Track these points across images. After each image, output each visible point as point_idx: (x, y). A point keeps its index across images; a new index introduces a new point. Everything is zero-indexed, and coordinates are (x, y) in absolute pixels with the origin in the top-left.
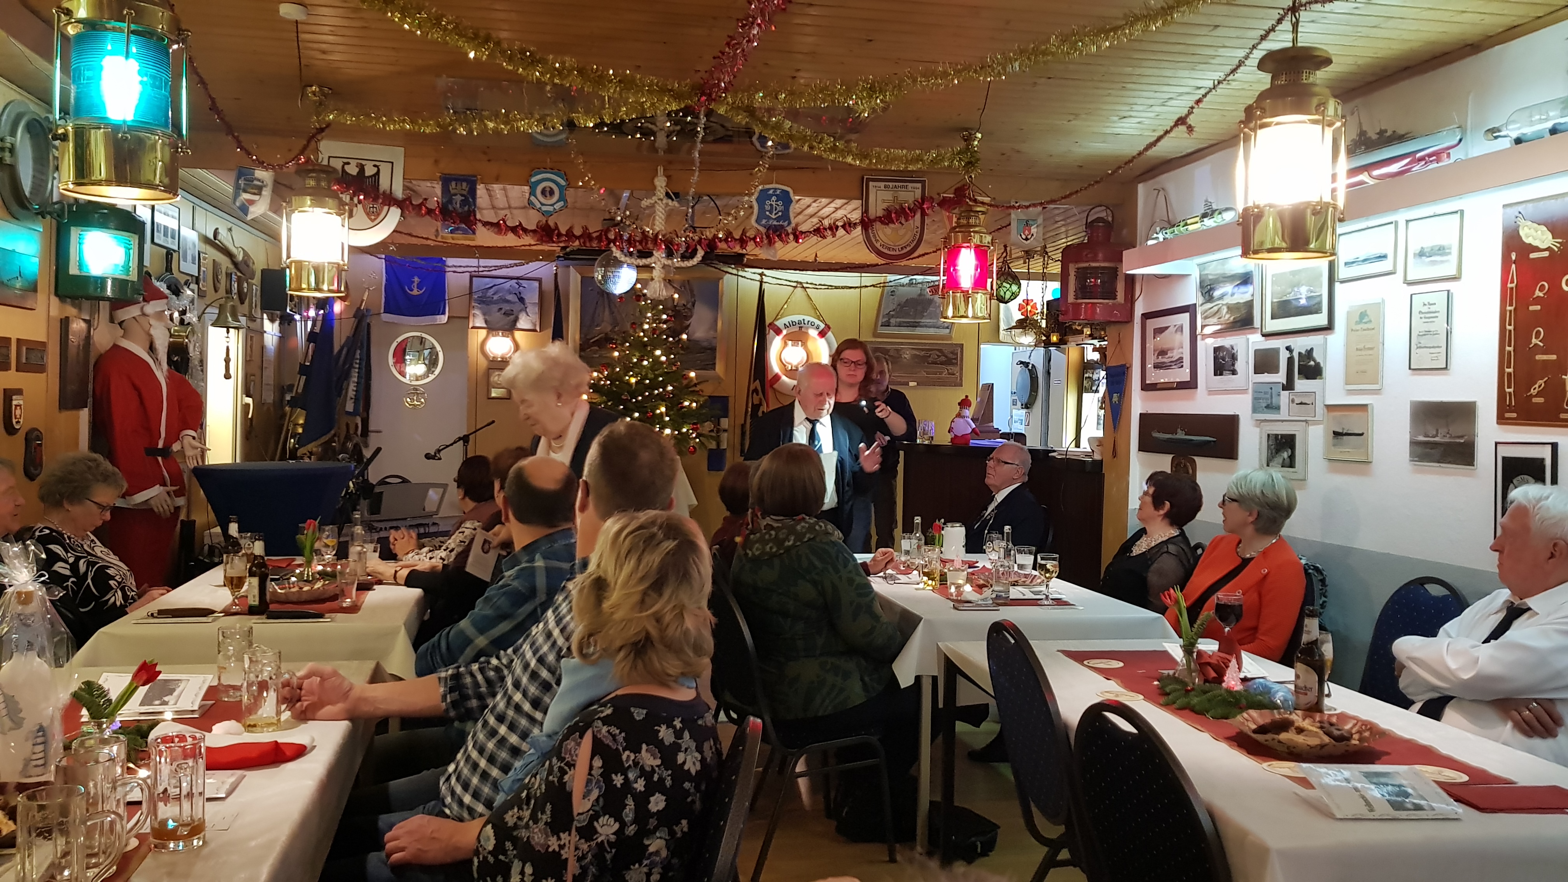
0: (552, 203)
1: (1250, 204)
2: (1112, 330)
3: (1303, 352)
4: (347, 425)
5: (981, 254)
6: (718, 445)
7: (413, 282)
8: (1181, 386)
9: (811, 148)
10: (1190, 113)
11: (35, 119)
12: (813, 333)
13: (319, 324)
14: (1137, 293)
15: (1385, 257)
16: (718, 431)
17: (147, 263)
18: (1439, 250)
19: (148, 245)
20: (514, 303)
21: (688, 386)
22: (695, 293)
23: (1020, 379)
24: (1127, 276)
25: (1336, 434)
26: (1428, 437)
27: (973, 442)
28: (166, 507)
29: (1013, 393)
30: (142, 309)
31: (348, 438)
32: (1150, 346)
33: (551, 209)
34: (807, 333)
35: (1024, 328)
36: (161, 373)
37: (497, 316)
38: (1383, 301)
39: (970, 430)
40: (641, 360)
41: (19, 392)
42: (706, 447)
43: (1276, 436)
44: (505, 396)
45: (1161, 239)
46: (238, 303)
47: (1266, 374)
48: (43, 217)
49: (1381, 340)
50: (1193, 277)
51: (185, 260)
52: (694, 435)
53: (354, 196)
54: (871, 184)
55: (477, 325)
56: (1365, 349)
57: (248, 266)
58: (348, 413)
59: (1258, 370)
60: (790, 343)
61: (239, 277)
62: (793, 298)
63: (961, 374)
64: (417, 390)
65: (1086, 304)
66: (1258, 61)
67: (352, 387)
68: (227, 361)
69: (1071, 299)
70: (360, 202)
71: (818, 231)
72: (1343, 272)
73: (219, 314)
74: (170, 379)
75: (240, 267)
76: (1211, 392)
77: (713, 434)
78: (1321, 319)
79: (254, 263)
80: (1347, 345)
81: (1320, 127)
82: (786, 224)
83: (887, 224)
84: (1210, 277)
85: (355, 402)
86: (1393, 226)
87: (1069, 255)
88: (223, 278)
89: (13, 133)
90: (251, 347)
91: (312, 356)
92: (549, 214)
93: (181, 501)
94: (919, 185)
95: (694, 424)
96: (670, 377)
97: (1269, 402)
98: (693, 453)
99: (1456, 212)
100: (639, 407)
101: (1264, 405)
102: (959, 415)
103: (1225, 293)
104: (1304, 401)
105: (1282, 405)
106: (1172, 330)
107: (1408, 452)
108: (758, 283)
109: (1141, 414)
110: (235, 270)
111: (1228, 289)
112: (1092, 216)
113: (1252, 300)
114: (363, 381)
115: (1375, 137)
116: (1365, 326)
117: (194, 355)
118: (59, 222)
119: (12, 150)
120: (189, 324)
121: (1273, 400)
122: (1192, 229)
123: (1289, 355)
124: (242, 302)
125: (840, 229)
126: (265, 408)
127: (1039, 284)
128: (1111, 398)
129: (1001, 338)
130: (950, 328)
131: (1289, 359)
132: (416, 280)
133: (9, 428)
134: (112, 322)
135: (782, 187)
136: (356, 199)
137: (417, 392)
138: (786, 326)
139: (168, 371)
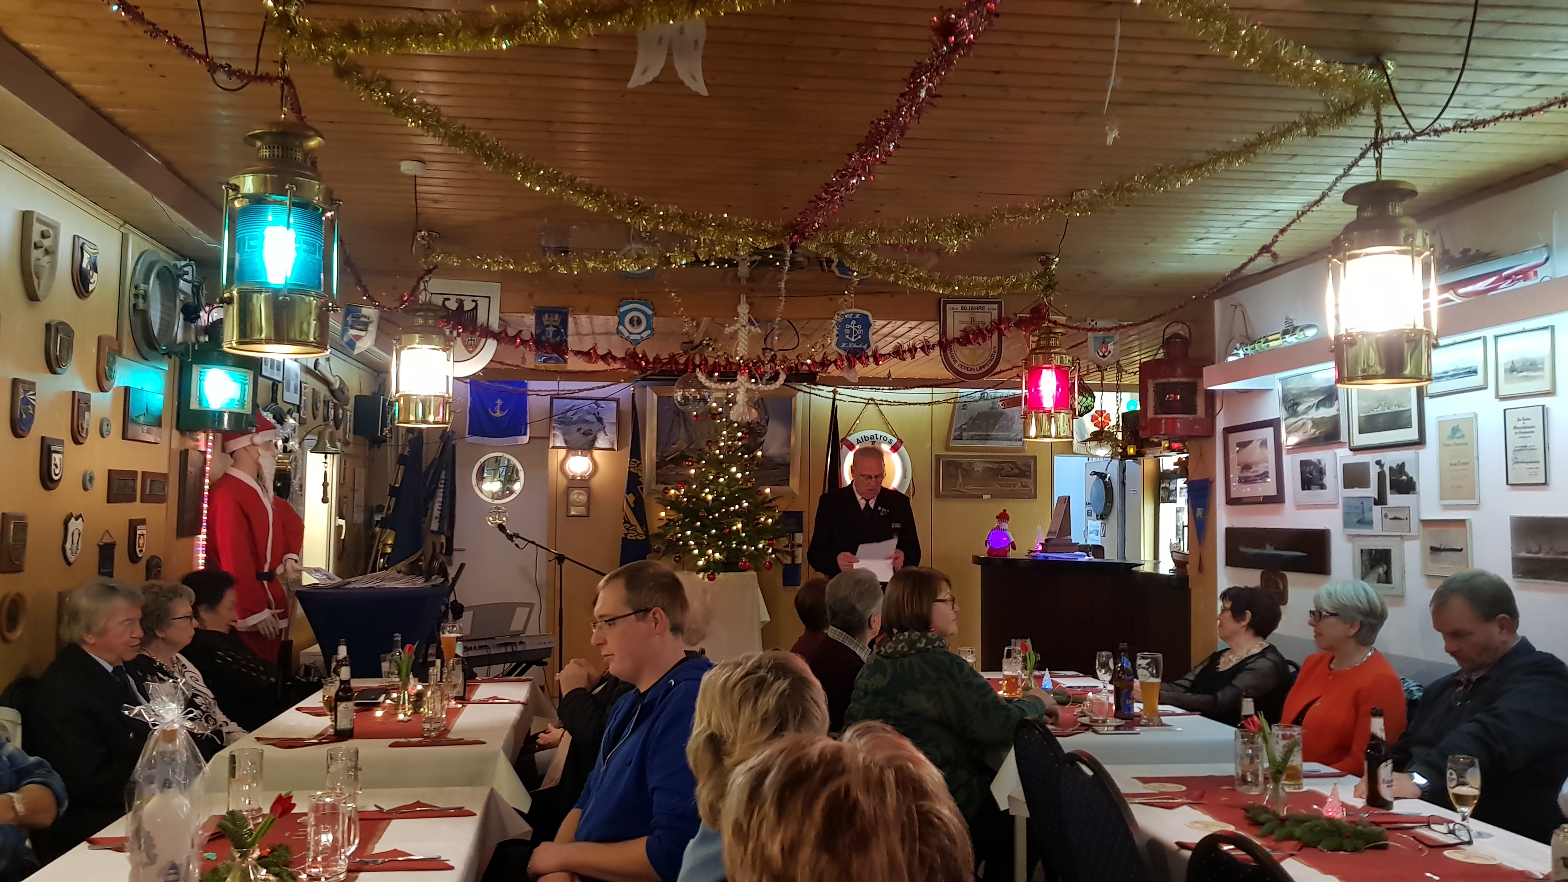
0: (639, 332)
1: (1343, 332)
2: (1192, 442)
3: (1395, 466)
4: (434, 545)
5: (1062, 375)
6: (793, 558)
7: (497, 405)
8: (1268, 500)
9: (897, 278)
10: (1274, 241)
11: (165, 267)
12: (886, 448)
14: (1218, 408)
15: (1475, 372)
16: (793, 546)
17: (258, 396)
18: (1531, 365)
19: (262, 380)
20: (592, 423)
21: (763, 502)
22: (769, 410)
23: (1094, 490)
24: (1206, 391)
25: (1434, 549)
26: (1530, 552)
28: (272, 630)
29: (1088, 504)
30: (252, 438)
31: (434, 557)
32: (1234, 460)
33: (638, 337)
35: (1100, 441)
36: (268, 500)
37: (576, 436)
38: (1476, 415)
40: (717, 477)
41: (143, 522)
42: (781, 562)
43: (1370, 551)
44: (584, 514)
45: (1242, 356)
46: (333, 428)
47: (1356, 489)
48: (170, 357)
49: (1475, 455)
50: (1275, 392)
51: (288, 390)
52: (770, 551)
53: (454, 329)
54: (948, 306)
55: (558, 445)
56: (1459, 464)
57: (343, 393)
58: (433, 532)
59: (1348, 484)
61: (335, 404)
62: (865, 414)
63: (1035, 487)
64: (499, 508)
65: (1166, 419)
66: (1342, 195)
67: (437, 506)
68: (325, 485)
69: (1150, 414)
70: (459, 335)
71: (898, 353)
72: (1432, 387)
73: (318, 441)
74: (275, 504)
75: (336, 394)
76: (1299, 507)
77: (789, 549)
78: (1411, 434)
79: (348, 391)
80: (1441, 460)
81: (1410, 257)
82: (865, 346)
83: (965, 345)
84: (1293, 392)
85: (440, 522)
86: (1481, 342)
87: (1147, 370)
88: (321, 405)
89: (146, 281)
90: (345, 469)
91: (402, 479)
92: (636, 342)
93: (283, 624)
94: (996, 306)
95: (769, 540)
96: (746, 493)
97: (1361, 517)
98: (769, 568)
99: (1546, 328)
100: (716, 523)
101: (1356, 520)
103: (1310, 408)
104: (1398, 516)
105: (1374, 520)
106: (1256, 444)
107: (1510, 566)
108: (831, 401)
109: (1227, 529)
110: (332, 398)
111: (1312, 404)
112: (1170, 331)
113: (1338, 415)
114: (447, 501)
115: (1458, 256)
116: (1458, 441)
117: (295, 482)
118: (183, 361)
119: (145, 297)
120: (291, 452)
121: (1365, 515)
122: (1273, 345)
124: (338, 429)
125: (919, 350)
126: (356, 529)
127: (1113, 396)
128: (1194, 512)
129: (1075, 449)
130: (1022, 440)
131: (1379, 473)
132: (499, 402)
133: (133, 557)
134: (224, 452)
135: (861, 312)
136: (455, 333)
137: (499, 511)
138: (858, 441)
139: (274, 497)
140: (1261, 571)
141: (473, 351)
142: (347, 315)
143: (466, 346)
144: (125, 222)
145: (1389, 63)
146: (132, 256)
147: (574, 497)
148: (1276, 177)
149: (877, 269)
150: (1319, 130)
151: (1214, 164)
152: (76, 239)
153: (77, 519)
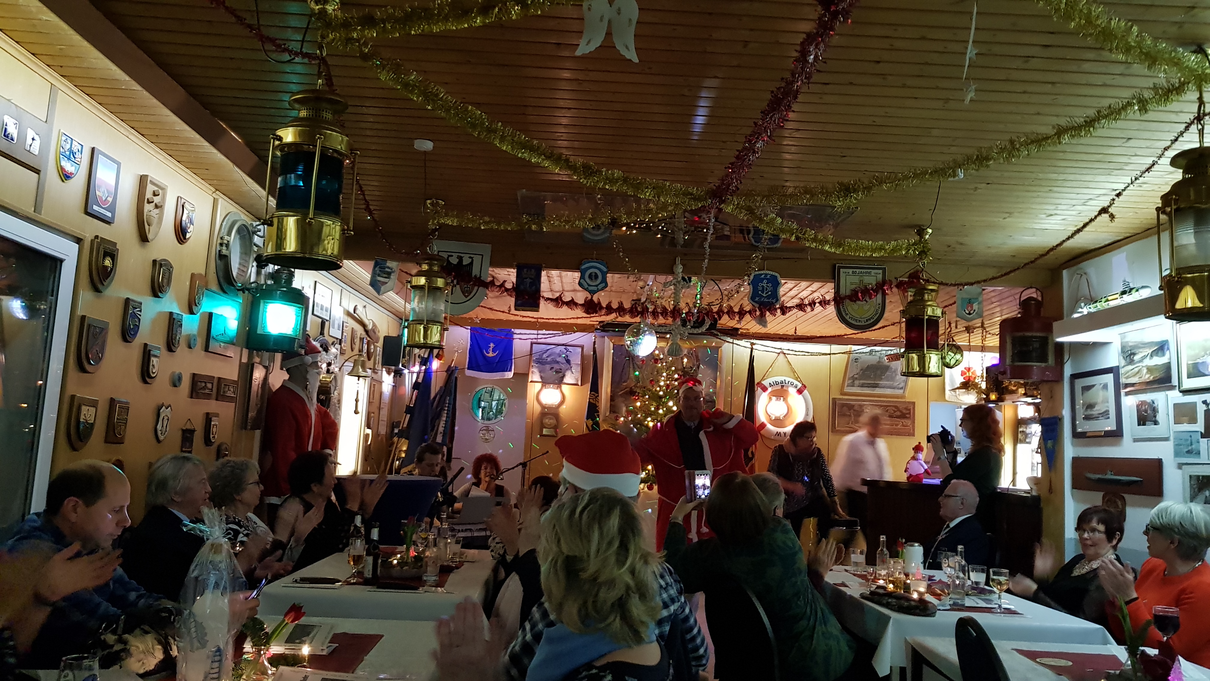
0: (597, 285)
2: (1045, 388)
7: (490, 347)
8: (1108, 435)
10: (1111, 204)
11: (244, 225)
12: (792, 391)
13: (422, 375)
14: (1066, 358)
17: (308, 329)
19: (310, 317)
20: (562, 364)
22: (700, 357)
24: (1056, 342)
27: (926, 481)
30: (303, 360)
32: (1080, 401)
33: (596, 289)
34: (787, 391)
35: (966, 388)
36: (313, 407)
37: (549, 373)
39: (923, 470)
40: (657, 408)
41: (217, 415)
43: (1198, 477)
45: (1085, 313)
46: (366, 359)
47: (1185, 424)
48: (244, 293)
50: (1115, 344)
51: (334, 328)
54: (842, 270)
55: (535, 379)
57: (375, 333)
59: (1178, 421)
60: (774, 398)
61: (368, 342)
62: (777, 364)
63: (913, 426)
64: (488, 427)
66: (1170, 160)
67: (442, 424)
68: (357, 401)
69: (1009, 364)
70: (458, 283)
71: (801, 307)
73: (353, 367)
74: (319, 411)
75: (370, 334)
76: (1136, 440)
79: (379, 332)
82: (774, 301)
83: (855, 301)
84: (1130, 344)
85: (443, 436)
87: (1007, 326)
88: (357, 341)
89: (229, 234)
91: (415, 401)
92: (594, 292)
94: (881, 271)
97: (1190, 447)
101: (1185, 450)
102: (914, 458)
103: (1144, 357)
105: (1202, 450)
106: (1098, 387)
108: (750, 351)
109: (1073, 458)
110: (366, 336)
111: (1146, 354)
112: (1025, 296)
113: (1169, 363)
114: (450, 420)
117: (335, 395)
118: (254, 296)
119: (227, 245)
120: (332, 373)
121: (1193, 446)
122: (1112, 304)
123: (1206, 408)
124: (369, 359)
125: (817, 305)
126: (380, 438)
127: (979, 354)
128: (1046, 444)
129: (947, 398)
130: (904, 388)
131: (1205, 411)
132: (492, 345)
133: (208, 441)
134: (282, 369)
135: (771, 273)
136: (455, 282)
137: (488, 429)
138: (771, 385)
139: (317, 405)
140: (1102, 493)
141: (468, 296)
142: (375, 267)
143: (463, 293)
144: (217, 190)
145: (1209, 50)
146: (220, 215)
147: (547, 421)
148: (1115, 159)
149: (782, 230)
150: (1149, 107)
151: (1059, 138)
152: (179, 199)
153: (167, 408)
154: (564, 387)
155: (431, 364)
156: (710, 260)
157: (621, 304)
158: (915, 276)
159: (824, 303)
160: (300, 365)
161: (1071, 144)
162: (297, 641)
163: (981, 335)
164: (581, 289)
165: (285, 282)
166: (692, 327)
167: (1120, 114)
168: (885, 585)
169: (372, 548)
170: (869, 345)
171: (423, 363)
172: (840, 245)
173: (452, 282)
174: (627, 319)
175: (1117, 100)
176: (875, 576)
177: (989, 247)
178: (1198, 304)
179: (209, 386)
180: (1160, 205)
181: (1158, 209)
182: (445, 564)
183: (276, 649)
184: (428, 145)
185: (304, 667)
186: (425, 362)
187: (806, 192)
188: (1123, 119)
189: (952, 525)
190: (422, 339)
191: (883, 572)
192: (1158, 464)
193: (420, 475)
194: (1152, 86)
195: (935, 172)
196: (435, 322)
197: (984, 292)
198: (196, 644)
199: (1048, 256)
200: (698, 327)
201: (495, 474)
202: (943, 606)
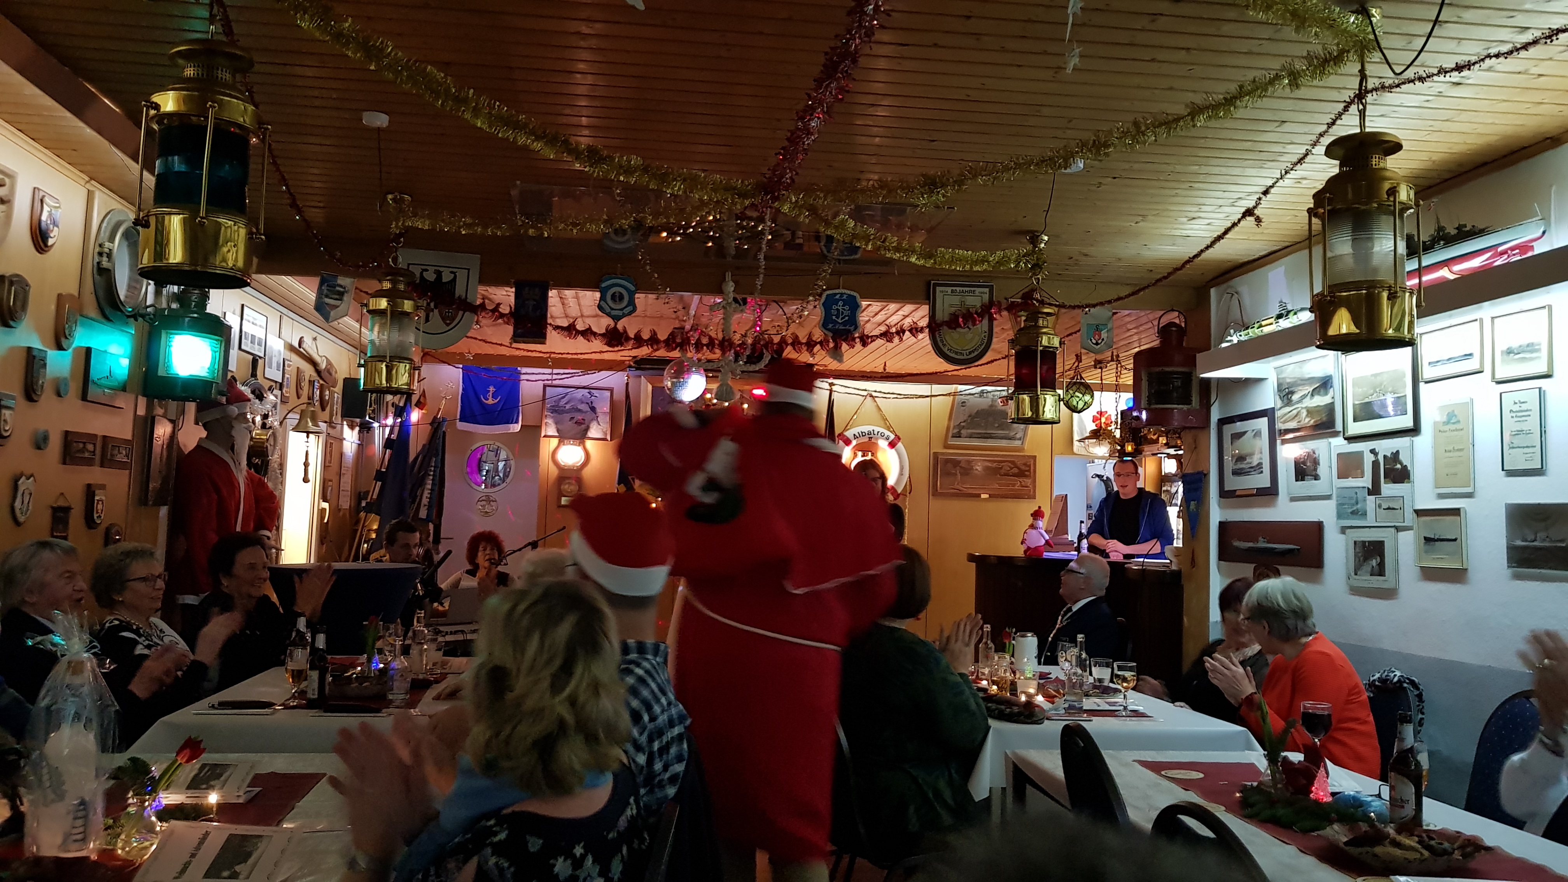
0: (620, 308)
2: (1188, 436)
3: (1389, 455)
7: (489, 391)
8: (1261, 493)
9: (876, 247)
10: (1257, 204)
12: (883, 444)
13: (397, 429)
14: (1213, 399)
15: (1471, 355)
17: (231, 368)
18: (1528, 347)
19: (234, 352)
20: (587, 412)
23: (1095, 492)
24: (1201, 378)
25: (1427, 540)
26: (1526, 541)
27: (1047, 555)
30: (225, 410)
32: (1227, 458)
33: (620, 313)
34: (876, 444)
35: (1097, 438)
36: (242, 474)
37: (569, 425)
38: (1472, 400)
39: (1043, 542)
41: (103, 487)
43: (1364, 542)
45: (1235, 342)
46: (319, 409)
47: (1350, 479)
48: (136, 320)
49: (1470, 441)
50: (1270, 381)
51: (270, 367)
53: (432, 301)
54: (938, 289)
55: (549, 434)
56: (1453, 450)
57: (331, 374)
59: (1341, 475)
60: (860, 453)
61: (321, 386)
62: (863, 409)
63: (1035, 487)
65: (1161, 409)
66: (1325, 148)
67: (426, 494)
68: (306, 465)
70: (436, 307)
71: (887, 335)
72: (1427, 372)
73: (300, 420)
74: (250, 480)
75: (322, 375)
76: (1293, 499)
78: (1406, 422)
79: (336, 372)
80: (1435, 446)
82: (852, 328)
83: (955, 329)
84: (1288, 380)
85: (428, 509)
86: (1477, 323)
87: (1142, 360)
88: (305, 385)
89: (112, 239)
90: (330, 453)
91: (388, 463)
92: (618, 318)
94: (987, 290)
97: (1355, 508)
99: (1544, 307)
101: (1350, 511)
102: (1032, 527)
103: (1304, 396)
104: (1391, 506)
105: (1368, 510)
106: (1249, 435)
107: (1506, 557)
108: (828, 392)
109: (1220, 522)
110: (318, 378)
111: (1306, 392)
112: (1164, 321)
113: (1333, 403)
114: (436, 488)
115: (1454, 232)
116: (1453, 427)
117: (274, 458)
118: (151, 325)
119: (109, 255)
120: (270, 428)
121: (1359, 506)
122: (1267, 330)
123: (1374, 459)
124: (323, 409)
125: (907, 333)
126: (341, 513)
127: (1112, 395)
128: (1188, 507)
129: (1075, 450)
130: (1022, 439)
131: (1373, 462)
132: (492, 389)
133: (90, 522)
134: (197, 423)
135: (849, 292)
136: (432, 305)
137: (488, 500)
138: (855, 437)
139: (247, 472)
140: (1254, 565)
141: (450, 324)
142: (321, 284)
143: (443, 319)
144: (91, 179)
145: (1373, 11)
146: (98, 213)
147: (565, 487)
148: (1266, 147)
149: (855, 236)
150: (1302, 81)
151: (1193, 119)
152: (36, 190)
153: (28, 479)
154: (589, 444)
155: (409, 415)
156: (765, 275)
157: (654, 334)
158: (1028, 296)
159: (915, 330)
160: (222, 418)
161: (1207, 127)
162: (204, 786)
163: (1114, 371)
164: (600, 313)
165: (195, 306)
166: (746, 363)
167: (1266, 90)
168: (987, 687)
169: (317, 660)
170: (978, 384)
171: (398, 413)
172: (929, 256)
173: (428, 304)
174: (662, 353)
175: (1264, 72)
176: (977, 676)
177: (1120, 259)
178: (1354, 329)
179: (90, 447)
180: (1312, 206)
181: (1310, 211)
182: (421, 677)
183: (168, 798)
184: (381, 120)
185: (211, 820)
186: (400, 412)
187: (881, 187)
188: (1270, 97)
189: (1075, 608)
190: (384, 382)
191: (986, 671)
192: (1318, 528)
193: (391, 561)
194: (1305, 54)
195: (1043, 161)
196: (402, 359)
197: (1115, 316)
198: (52, 796)
199: (1184, 269)
200: (754, 363)
201: (497, 557)
202: (1056, 710)
